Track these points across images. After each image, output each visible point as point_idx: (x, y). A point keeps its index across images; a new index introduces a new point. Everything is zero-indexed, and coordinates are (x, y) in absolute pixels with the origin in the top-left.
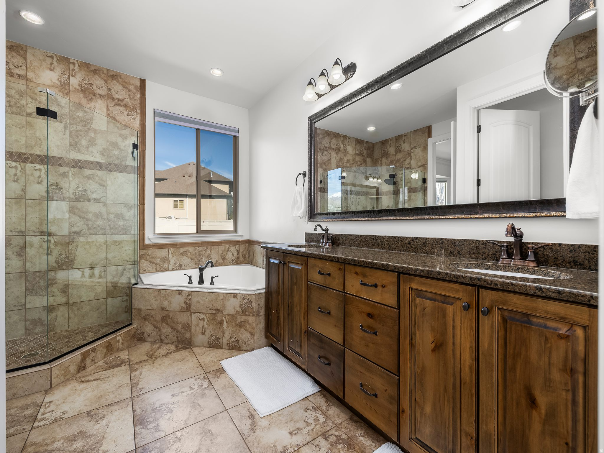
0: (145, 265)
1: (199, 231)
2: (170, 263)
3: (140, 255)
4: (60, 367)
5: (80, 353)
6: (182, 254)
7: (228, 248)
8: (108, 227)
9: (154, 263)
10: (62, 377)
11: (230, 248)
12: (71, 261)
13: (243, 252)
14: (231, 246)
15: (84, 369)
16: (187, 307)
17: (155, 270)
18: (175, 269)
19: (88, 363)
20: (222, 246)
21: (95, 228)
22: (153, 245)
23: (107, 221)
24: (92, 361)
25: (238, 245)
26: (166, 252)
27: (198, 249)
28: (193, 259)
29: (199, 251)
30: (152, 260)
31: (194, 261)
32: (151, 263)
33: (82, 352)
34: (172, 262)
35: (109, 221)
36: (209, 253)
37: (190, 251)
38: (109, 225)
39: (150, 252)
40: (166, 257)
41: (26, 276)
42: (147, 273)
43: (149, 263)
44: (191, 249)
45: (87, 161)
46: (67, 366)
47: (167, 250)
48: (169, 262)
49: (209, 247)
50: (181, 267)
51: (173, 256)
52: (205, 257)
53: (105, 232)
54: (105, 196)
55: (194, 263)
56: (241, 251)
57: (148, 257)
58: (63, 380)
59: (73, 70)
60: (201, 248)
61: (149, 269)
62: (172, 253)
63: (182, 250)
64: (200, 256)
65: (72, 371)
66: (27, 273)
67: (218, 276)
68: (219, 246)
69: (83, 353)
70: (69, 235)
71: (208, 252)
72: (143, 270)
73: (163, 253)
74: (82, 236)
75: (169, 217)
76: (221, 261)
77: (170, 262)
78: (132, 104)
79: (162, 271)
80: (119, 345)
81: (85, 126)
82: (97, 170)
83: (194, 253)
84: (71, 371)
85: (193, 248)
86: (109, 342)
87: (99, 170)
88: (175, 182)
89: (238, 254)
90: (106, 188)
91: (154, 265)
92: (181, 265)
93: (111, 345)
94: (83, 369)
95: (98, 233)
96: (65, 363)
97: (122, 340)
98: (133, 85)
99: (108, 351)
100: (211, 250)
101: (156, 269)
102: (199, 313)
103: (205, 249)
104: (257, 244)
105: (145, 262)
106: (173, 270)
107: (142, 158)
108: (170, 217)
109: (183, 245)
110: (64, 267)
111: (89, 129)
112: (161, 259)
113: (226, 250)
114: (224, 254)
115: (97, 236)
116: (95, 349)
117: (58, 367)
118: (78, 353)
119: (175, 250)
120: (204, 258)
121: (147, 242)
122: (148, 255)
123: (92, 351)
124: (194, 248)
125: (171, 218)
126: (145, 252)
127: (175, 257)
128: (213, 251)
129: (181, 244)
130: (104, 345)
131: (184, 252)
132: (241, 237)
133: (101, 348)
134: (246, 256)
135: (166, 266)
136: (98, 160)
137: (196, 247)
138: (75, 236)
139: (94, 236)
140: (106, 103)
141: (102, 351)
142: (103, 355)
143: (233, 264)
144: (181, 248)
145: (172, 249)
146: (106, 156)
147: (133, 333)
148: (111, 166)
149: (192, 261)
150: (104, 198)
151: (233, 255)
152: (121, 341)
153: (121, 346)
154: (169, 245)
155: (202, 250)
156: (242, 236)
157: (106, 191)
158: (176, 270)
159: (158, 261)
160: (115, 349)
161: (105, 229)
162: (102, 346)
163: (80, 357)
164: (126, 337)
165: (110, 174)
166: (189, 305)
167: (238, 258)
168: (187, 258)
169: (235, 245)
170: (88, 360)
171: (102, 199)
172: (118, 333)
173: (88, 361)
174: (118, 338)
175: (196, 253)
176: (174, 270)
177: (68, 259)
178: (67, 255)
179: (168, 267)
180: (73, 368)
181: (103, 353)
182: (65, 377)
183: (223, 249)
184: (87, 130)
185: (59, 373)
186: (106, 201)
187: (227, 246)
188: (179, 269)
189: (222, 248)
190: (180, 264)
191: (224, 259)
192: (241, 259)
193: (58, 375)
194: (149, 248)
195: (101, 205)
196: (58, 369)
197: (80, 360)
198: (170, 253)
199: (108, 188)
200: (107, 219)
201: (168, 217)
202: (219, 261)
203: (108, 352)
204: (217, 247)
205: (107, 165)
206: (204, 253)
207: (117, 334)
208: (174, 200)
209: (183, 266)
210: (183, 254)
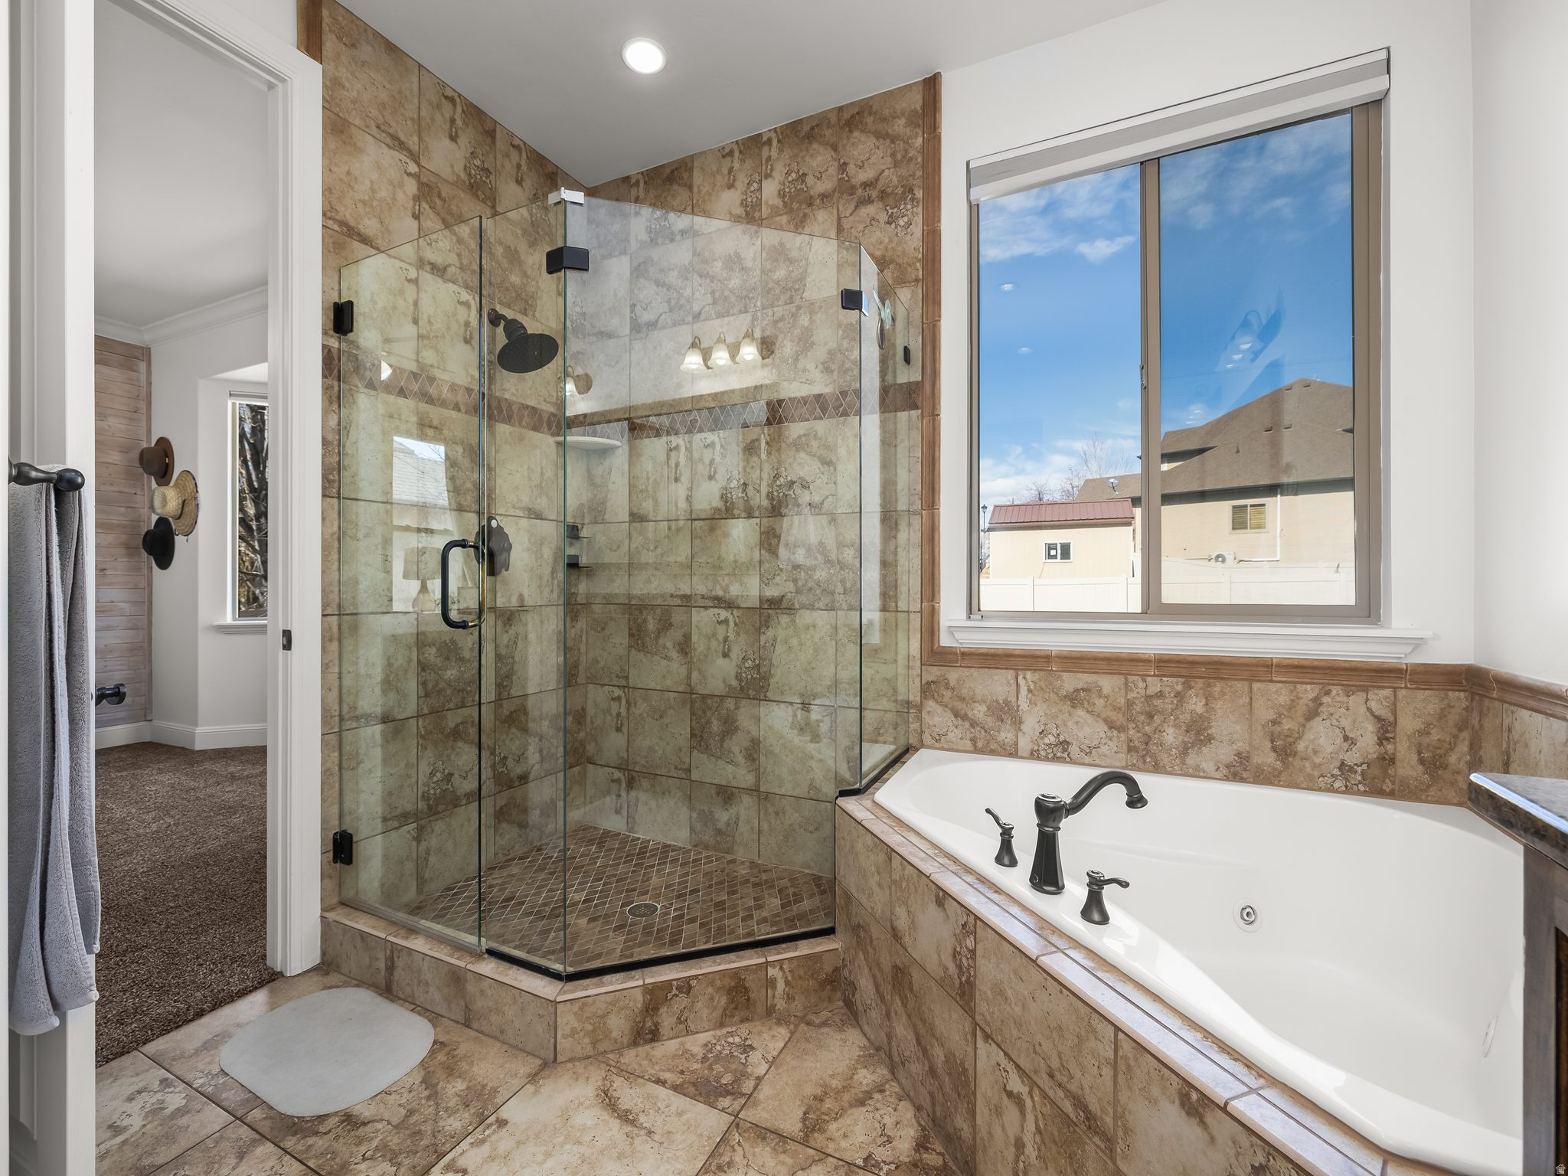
0: (937, 720)
1: (1153, 607)
2: (1024, 727)
3: (923, 682)
4: (581, 1009)
5: (640, 983)
6: (1071, 700)
7: (1317, 701)
8: (839, 589)
9: (965, 718)
10: (587, 1040)
11: (1326, 700)
12: (764, 678)
13: (1424, 732)
14: (1335, 690)
15: (653, 1040)
16: (961, 982)
17: (969, 745)
18: (1043, 753)
19: (666, 1023)
20: (1273, 687)
21: (810, 589)
22: (963, 654)
23: (838, 567)
24: (679, 1021)
25: (1387, 692)
26: (1009, 684)
27: (1141, 685)
28: (1121, 729)
29: (1148, 698)
30: (959, 705)
31: (1123, 736)
32: (956, 716)
33: (647, 982)
34: (1031, 724)
35: (842, 568)
36: (1199, 708)
37: (1106, 690)
38: (843, 582)
39: (953, 675)
40: (1007, 703)
41: (693, 703)
42: (942, 749)
43: (949, 715)
44: (1108, 683)
45: (795, 398)
46: (600, 1013)
47: (1011, 674)
48: (1018, 723)
49: (1200, 683)
50: (1064, 750)
51: (1032, 703)
52: (1176, 726)
53: (833, 601)
54: (833, 492)
55: (1125, 747)
56: (1408, 724)
57: (948, 694)
58: (589, 1050)
59: (769, 158)
60: (1155, 685)
61: (951, 736)
62: (1030, 691)
63: (1070, 682)
64: (1151, 716)
65: (615, 1034)
66: (693, 696)
67: (1124, 884)
68: (1256, 686)
69: (650, 987)
70: (761, 608)
71: (1196, 704)
72: (933, 737)
73: (996, 684)
74: (784, 611)
75: (1218, 556)
76: (1267, 758)
77: (1021, 722)
78: (901, 178)
79: (992, 752)
80: (774, 996)
81: (791, 301)
82: (815, 419)
83: (1122, 701)
84: (611, 1032)
85: (1118, 680)
86: (735, 973)
87: (821, 418)
88: (1238, 452)
89: (1383, 738)
90: (835, 469)
91: (967, 724)
92: (1065, 745)
93: (747, 990)
94: (650, 1036)
95: (817, 606)
96: (594, 1002)
97: (787, 983)
98: (903, 114)
99: (732, 1006)
100: (1209, 698)
101: (974, 740)
102: (1006, 1054)
103: (1179, 688)
104: (1533, 703)
105: (940, 710)
106: (1034, 756)
107: (928, 349)
108: (1220, 558)
109: (1076, 661)
110: (751, 693)
111: (799, 308)
112: (989, 708)
113: (1301, 709)
114: (1287, 725)
115: (816, 614)
116: (690, 987)
117: (576, 1007)
118: (636, 981)
119: (1040, 679)
120: (1170, 731)
121: (945, 641)
122: (947, 686)
123: (679, 988)
124: (1122, 678)
125: (1223, 561)
126: (938, 673)
127: (1041, 709)
128: (1220, 706)
129: (1066, 658)
130: (718, 983)
131: (1077, 690)
132: (1408, 649)
133: (710, 990)
134: (1453, 759)
135: (1006, 735)
136: (817, 389)
137: (1131, 678)
138: (770, 611)
139: (808, 611)
140: (835, 212)
141: (712, 999)
142: (717, 1014)
143: (1348, 791)
144: (1065, 675)
145: (1029, 675)
146: (836, 373)
147: (828, 968)
148: (848, 399)
149: (1115, 733)
150: (830, 499)
151: (1346, 738)
152: (781, 985)
153: (781, 1004)
154: (1019, 656)
155: (1160, 695)
156: (1418, 643)
157: (835, 476)
158: (1047, 759)
159: (979, 711)
160: (760, 1009)
161: (832, 593)
162: (712, 983)
163: (639, 998)
164: (800, 978)
165: (844, 424)
166: (968, 981)
167: (1387, 761)
168: (1090, 719)
169: (1365, 689)
170: (664, 1015)
171: (826, 504)
172: (774, 955)
173: (667, 1019)
174: (772, 972)
175: (1130, 704)
176: (1038, 758)
177: (759, 672)
178: (757, 662)
179: (1016, 743)
180: (618, 1025)
181: (715, 1009)
182: (594, 1043)
183: (1283, 698)
184: (794, 310)
185: (576, 1025)
186: (835, 507)
187: (1308, 692)
188: (1056, 759)
189: (1275, 695)
190: (1062, 738)
191: (1285, 751)
192: (1408, 766)
193: (573, 1033)
194: (950, 661)
195: (824, 520)
196: (575, 1014)
197: (639, 1006)
198: (1024, 691)
199: (840, 467)
200: (839, 561)
201: (1213, 557)
202: (1257, 759)
203: (736, 1008)
204: (1241, 686)
205: (838, 399)
206: (1170, 707)
207: (770, 959)
208: (1234, 507)
209: (1074, 750)
210: (1074, 699)
